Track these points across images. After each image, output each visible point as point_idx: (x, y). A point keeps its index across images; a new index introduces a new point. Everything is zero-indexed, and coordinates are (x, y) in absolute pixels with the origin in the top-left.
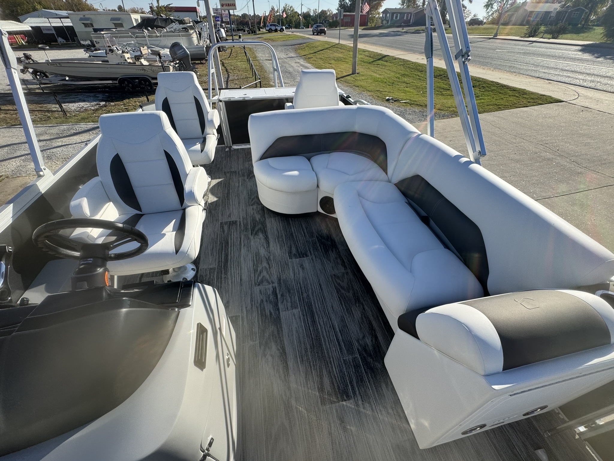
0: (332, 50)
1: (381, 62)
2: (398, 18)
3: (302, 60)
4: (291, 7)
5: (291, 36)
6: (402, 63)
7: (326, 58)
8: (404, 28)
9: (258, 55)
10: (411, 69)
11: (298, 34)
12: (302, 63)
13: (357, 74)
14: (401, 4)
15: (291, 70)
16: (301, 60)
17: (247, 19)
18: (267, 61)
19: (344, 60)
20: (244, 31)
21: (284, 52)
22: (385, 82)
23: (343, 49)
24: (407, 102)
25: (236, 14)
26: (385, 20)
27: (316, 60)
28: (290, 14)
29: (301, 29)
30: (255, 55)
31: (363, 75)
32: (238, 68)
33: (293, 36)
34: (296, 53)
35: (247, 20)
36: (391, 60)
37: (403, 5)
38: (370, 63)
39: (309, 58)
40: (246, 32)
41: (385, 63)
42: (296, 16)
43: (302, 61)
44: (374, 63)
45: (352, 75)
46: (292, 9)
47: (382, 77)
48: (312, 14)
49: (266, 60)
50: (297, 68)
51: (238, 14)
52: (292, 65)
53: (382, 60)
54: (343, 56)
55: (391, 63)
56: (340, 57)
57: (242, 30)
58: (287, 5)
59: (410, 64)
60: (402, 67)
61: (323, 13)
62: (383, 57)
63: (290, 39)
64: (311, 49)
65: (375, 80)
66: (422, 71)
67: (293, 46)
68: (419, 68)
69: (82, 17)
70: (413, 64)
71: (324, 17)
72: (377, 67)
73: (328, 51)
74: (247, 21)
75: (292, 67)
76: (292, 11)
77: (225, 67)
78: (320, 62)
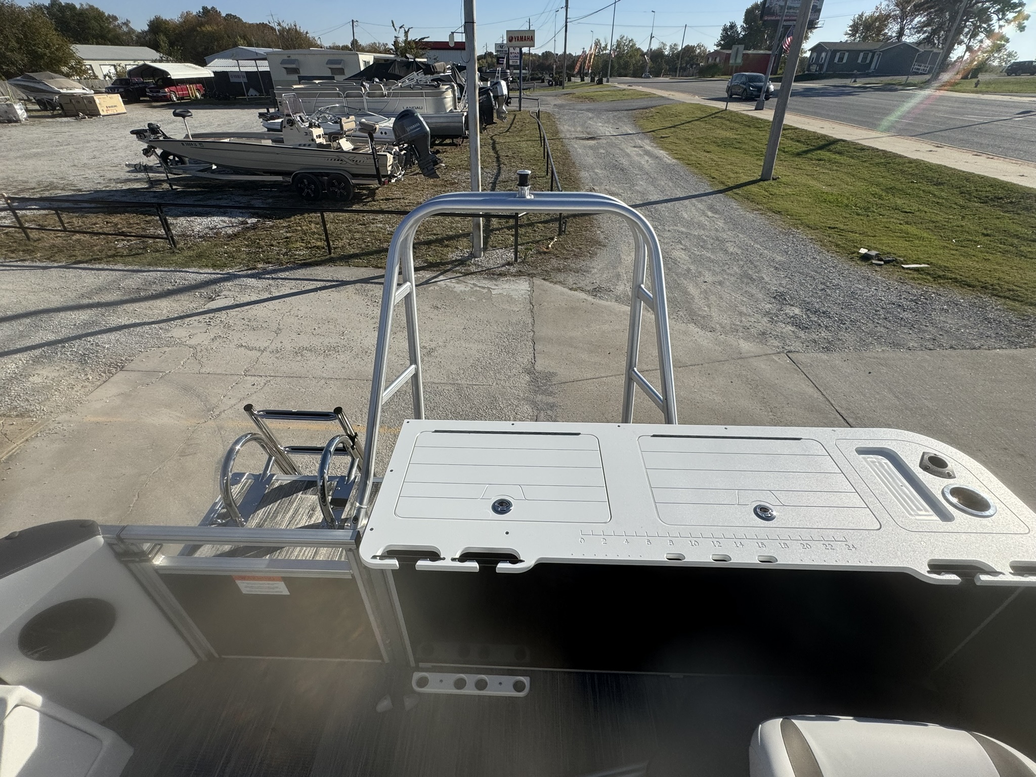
0: (710, 124)
1: (828, 154)
2: (844, 61)
3: (648, 141)
4: (630, 41)
5: (627, 93)
6: (883, 161)
7: (698, 138)
8: (858, 80)
9: (562, 128)
10: (910, 177)
11: (640, 88)
12: (648, 148)
13: (774, 179)
14: (849, 34)
15: (625, 162)
16: (645, 141)
17: (551, 61)
18: (578, 141)
19: (738, 145)
20: (543, 82)
21: (613, 124)
22: (847, 206)
23: (734, 122)
24: (922, 269)
25: (533, 51)
26: (816, 63)
27: (677, 141)
28: (627, 53)
29: (644, 78)
30: (556, 128)
31: (787, 184)
32: (520, 155)
33: (630, 92)
34: (635, 126)
35: (549, 62)
36: (850, 150)
37: (854, 35)
38: (798, 155)
39: (662, 137)
40: (546, 83)
41: (837, 157)
42: (638, 57)
43: (647, 144)
44: (809, 155)
45: (761, 183)
46: (631, 44)
47: (835, 191)
48: (666, 53)
49: (576, 138)
50: (637, 158)
51: (537, 53)
52: (628, 151)
53: (829, 151)
54: (736, 136)
55: (852, 157)
56: (727, 138)
57: (538, 79)
58: (624, 37)
59: (904, 163)
60: (882, 169)
61: (688, 51)
62: (828, 144)
63: (625, 97)
64: (666, 119)
65: (820, 199)
66: (942, 184)
67: (630, 112)
68: (930, 174)
69: (285, 57)
70: (913, 165)
71: (688, 57)
72: (818, 165)
73: (703, 125)
74: (550, 64)
75: (628, 155)
76: (631, 46)
77: (496, 152)
78: (685, 148)
